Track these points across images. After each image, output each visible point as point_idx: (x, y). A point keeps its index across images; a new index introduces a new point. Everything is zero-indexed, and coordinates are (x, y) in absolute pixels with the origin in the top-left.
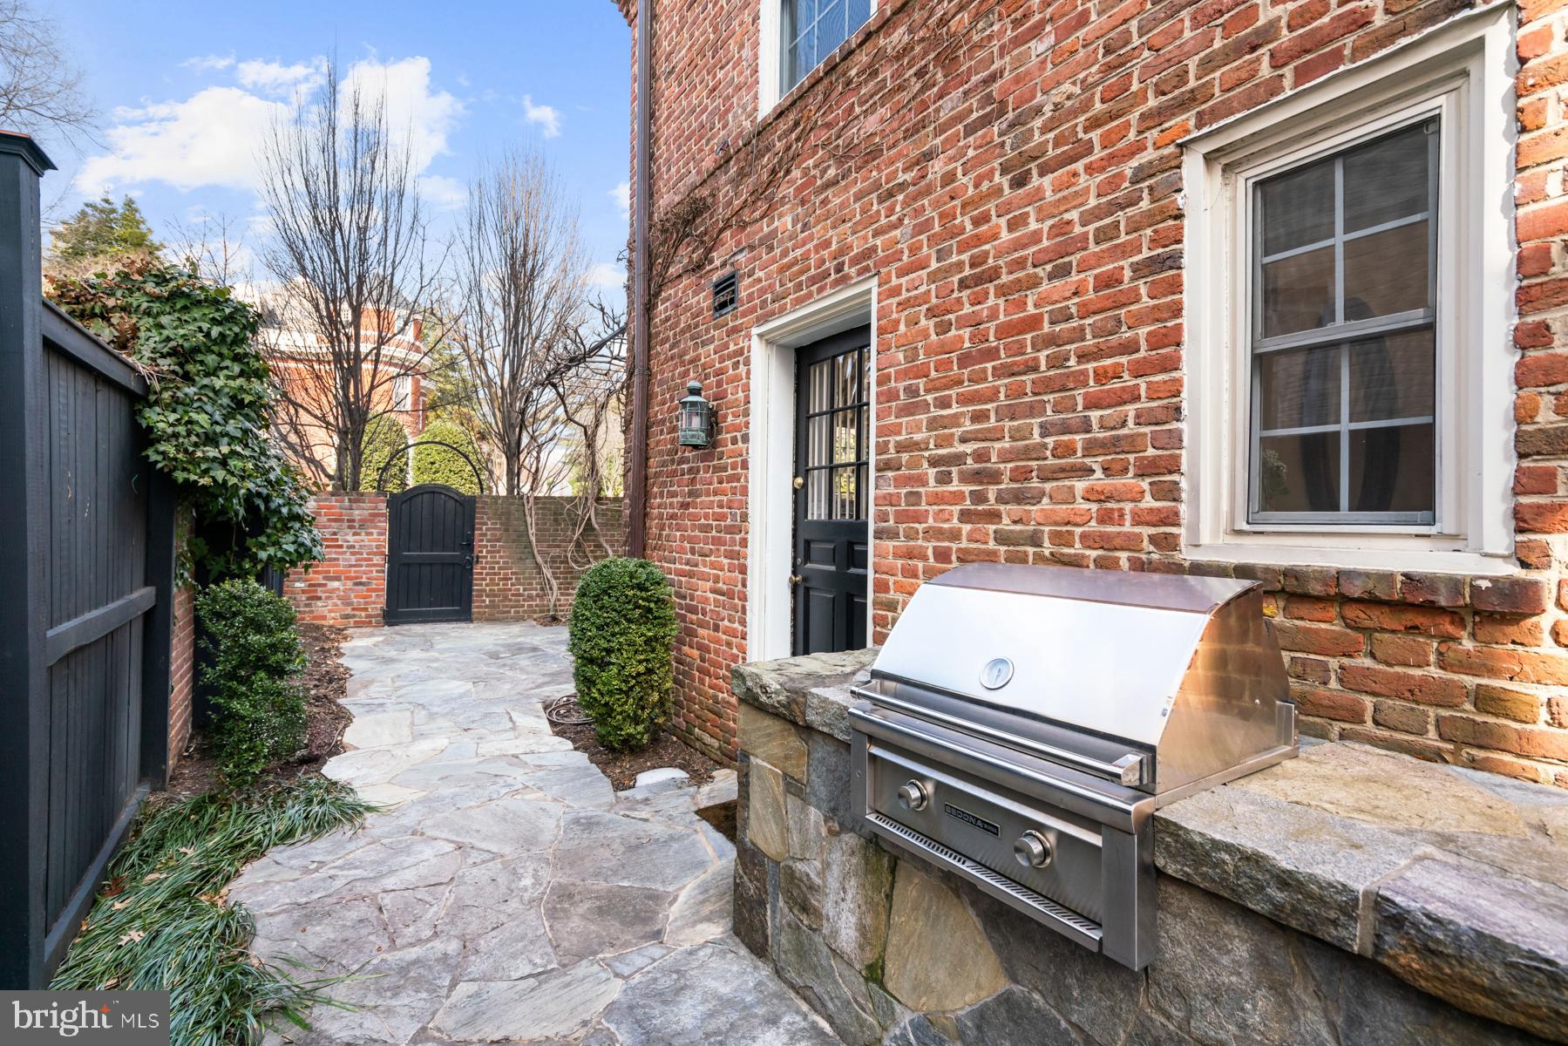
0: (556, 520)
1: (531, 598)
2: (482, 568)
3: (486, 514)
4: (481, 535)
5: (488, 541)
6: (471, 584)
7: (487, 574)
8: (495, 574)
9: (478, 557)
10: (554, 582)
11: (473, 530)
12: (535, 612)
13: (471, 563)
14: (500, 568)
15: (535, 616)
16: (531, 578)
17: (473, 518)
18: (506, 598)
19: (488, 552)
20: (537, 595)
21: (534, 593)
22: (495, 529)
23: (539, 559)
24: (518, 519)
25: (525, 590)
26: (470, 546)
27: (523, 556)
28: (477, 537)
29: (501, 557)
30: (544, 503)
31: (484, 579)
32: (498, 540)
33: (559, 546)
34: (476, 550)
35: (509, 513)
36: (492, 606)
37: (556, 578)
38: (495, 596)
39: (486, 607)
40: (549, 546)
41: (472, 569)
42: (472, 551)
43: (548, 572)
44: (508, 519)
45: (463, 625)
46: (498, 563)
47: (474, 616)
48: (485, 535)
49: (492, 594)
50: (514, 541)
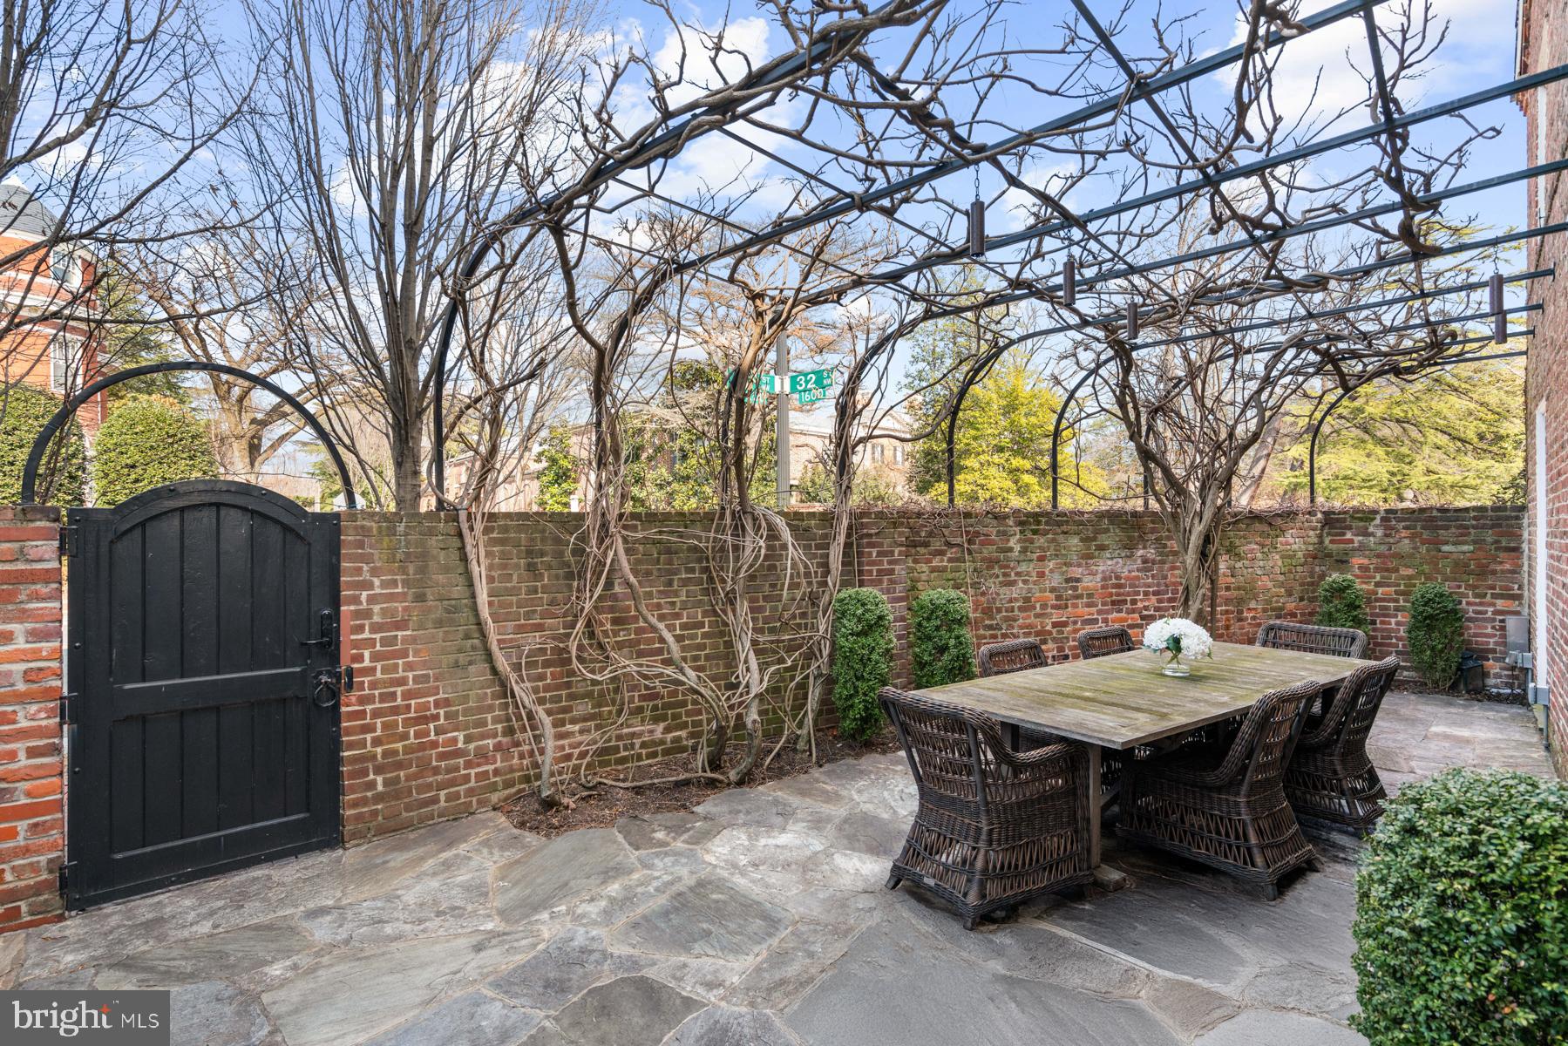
0: (531, 567)
1: (482, 755)
2: (363, 700)
3: (367, 559)
4: (358, 614)
5: (376, 628)
6: (336, 745)
7: (376, 714)
8: (395, 711)
9: (350, 673)
10: (540, 712)
11: (336, 602)
12: (493, 788)
13: (334, 694)
14: (407, 695)
15: (494, 798)
16: (481, 710)
17: (334, 573)
18: (425, 767)
19: (375, 657)
20: (498, 747)
21: (490, 742)
22: (391, 598)
23: (502, 663)
24: (446, 570)
25: (468, 739)
26: (328, 644)
27: (462, 658)
28: (346, 623)
29: (409, 667)
30: (505, 529)
31: (369, 729)
32: (399, 626)
33: (539, 628)
34: (346, 653)
35: (424, 556)
36: (394, 792)
37: (541, 701)
38: (399, 766)
39: (379, 798)
40: (520, 629)
41: (337, 707)
42: (335, 658)
43: (523, 692)
44: (422, 570)
45: (323, 859)
46: (402, 682)
47: (348, 828)
48: (368, 614)
49: (391, 763)
50: (439, 623)
